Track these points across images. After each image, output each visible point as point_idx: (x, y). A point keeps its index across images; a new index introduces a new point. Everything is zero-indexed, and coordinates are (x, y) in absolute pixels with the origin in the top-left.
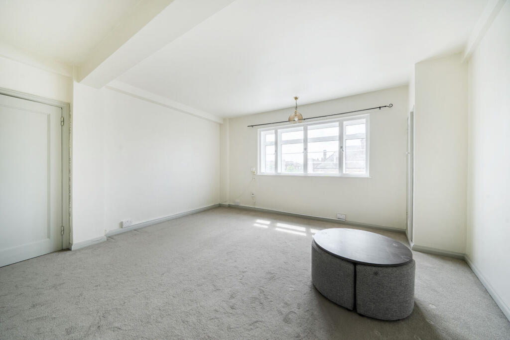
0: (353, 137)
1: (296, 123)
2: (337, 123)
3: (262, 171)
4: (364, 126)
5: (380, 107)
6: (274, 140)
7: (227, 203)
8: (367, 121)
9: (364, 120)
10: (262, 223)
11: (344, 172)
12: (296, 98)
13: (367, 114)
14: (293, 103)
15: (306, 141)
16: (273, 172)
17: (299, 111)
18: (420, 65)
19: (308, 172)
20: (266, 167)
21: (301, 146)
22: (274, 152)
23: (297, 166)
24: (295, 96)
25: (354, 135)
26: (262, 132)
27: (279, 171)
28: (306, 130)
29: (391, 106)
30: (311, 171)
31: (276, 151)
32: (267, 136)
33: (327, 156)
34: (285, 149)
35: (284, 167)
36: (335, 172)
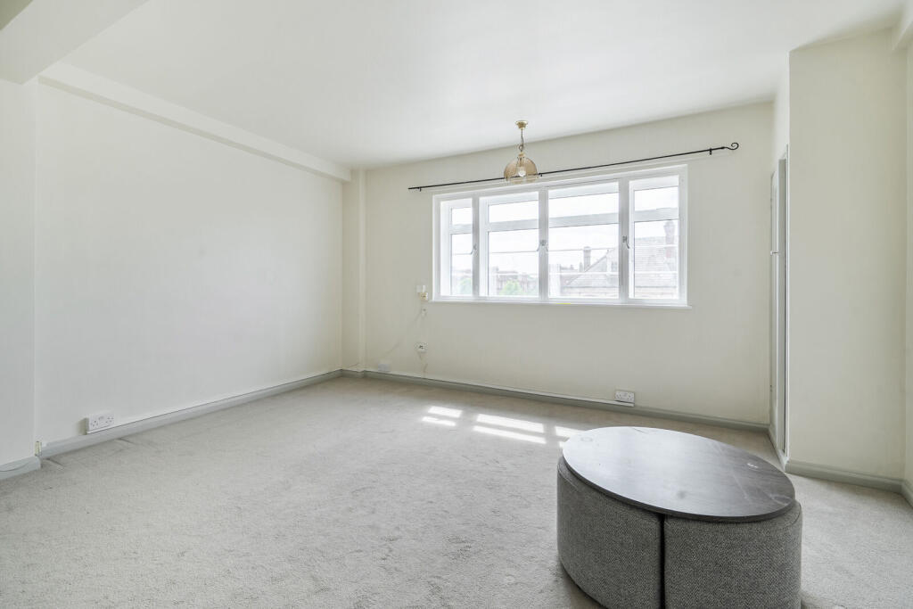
0: (650, 216)
1: (520, 183)
2: (616, 185)
3: (443, 293)
4: (675, 191)
5: (711, 150)
6: (469, 221)
7: (361, 369)
8: (681, 180)
9: (675, 179)
10: (442, 416)
11: (631, 296)
12: (521, 125)
13: (681, 166)
14: (513, 135)
15: (544, 223)
16: (468, 296)
17: (527, 154)
18: (800, 55)
19: (550, 296)
20: (451, 285)
21: (533, 236)
22: (470, 248)
23: (525, 281)
24: (519, 119)
25: (653, 211)
26: (442, 203)
27: (483, 293)
28: (544, 201)
29: (735, 147)
30: (555, 294)
31: (476, 247)
32: (455, 213)
33: (592, 261)
34: (497, 242)
35: (493, 284)
36: (611, 296)
